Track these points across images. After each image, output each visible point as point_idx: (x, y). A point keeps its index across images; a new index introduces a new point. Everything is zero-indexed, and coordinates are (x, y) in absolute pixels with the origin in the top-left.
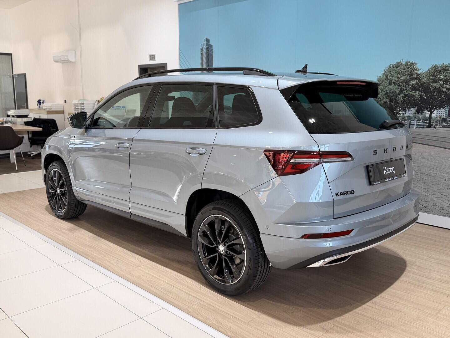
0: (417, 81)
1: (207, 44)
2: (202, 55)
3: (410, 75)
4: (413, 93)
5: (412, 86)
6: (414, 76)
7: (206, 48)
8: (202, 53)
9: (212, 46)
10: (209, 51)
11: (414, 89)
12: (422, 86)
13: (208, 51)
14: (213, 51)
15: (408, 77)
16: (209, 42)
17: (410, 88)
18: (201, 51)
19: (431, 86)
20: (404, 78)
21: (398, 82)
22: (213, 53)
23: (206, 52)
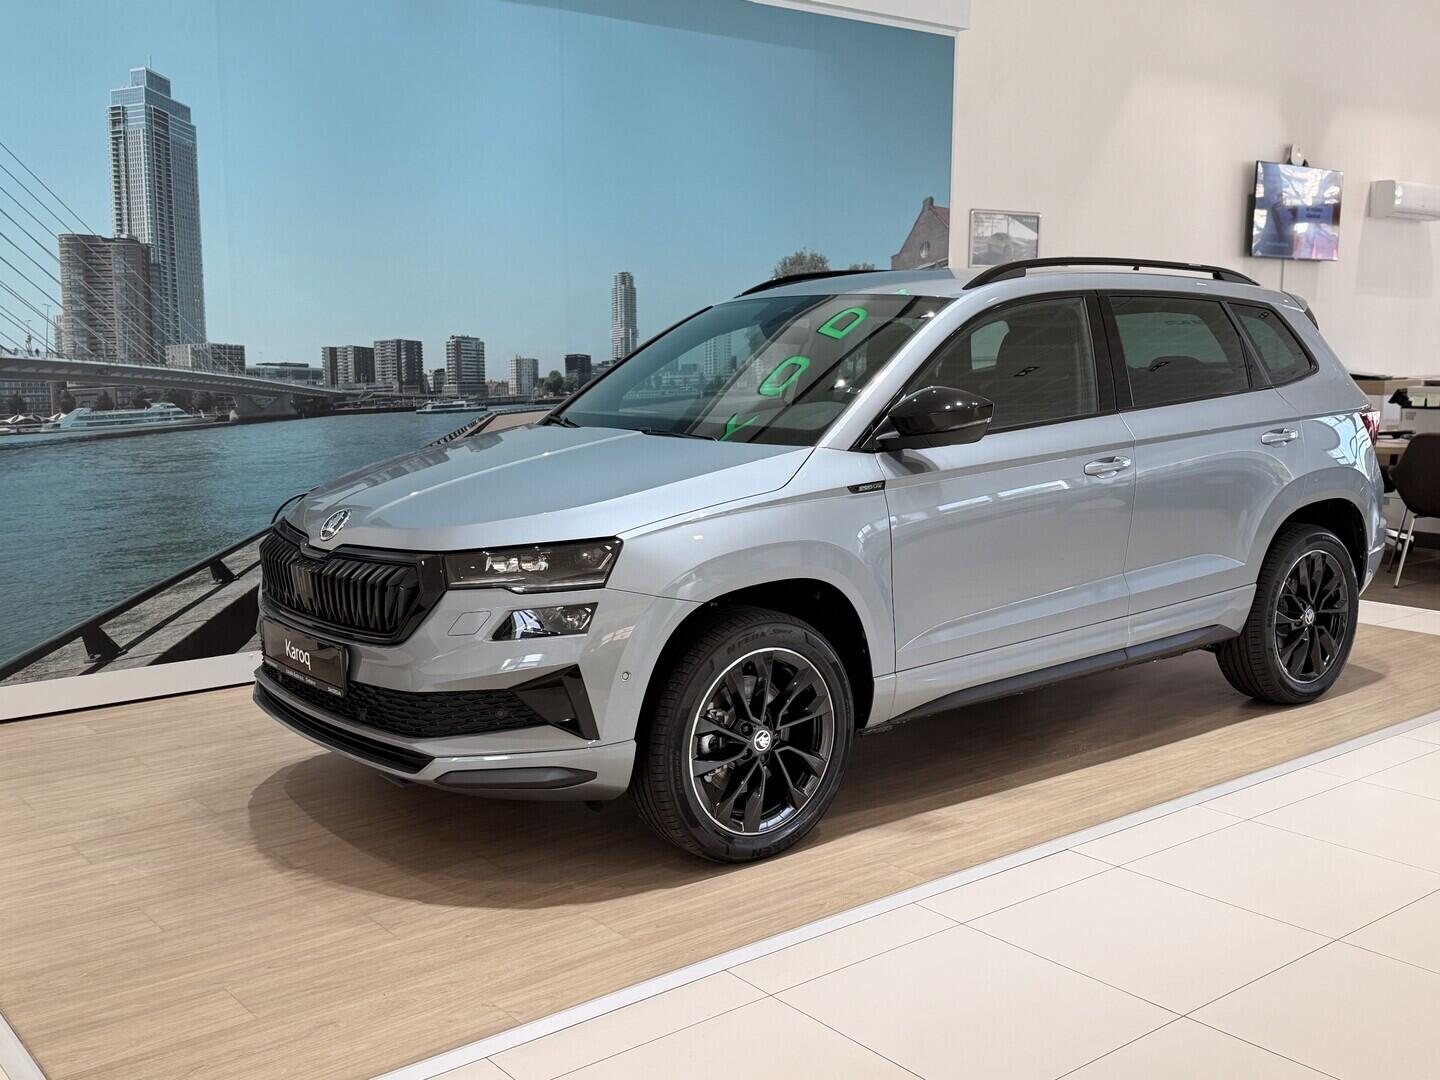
2: (119, 140)
7: (148, 114)
9: (188, 110)
10: (166, 128)
13: (162, 131)
14: (194, 134)
16: (169, 93)
18: (114, 123)
22: (194, 139)
23: (149, 130)
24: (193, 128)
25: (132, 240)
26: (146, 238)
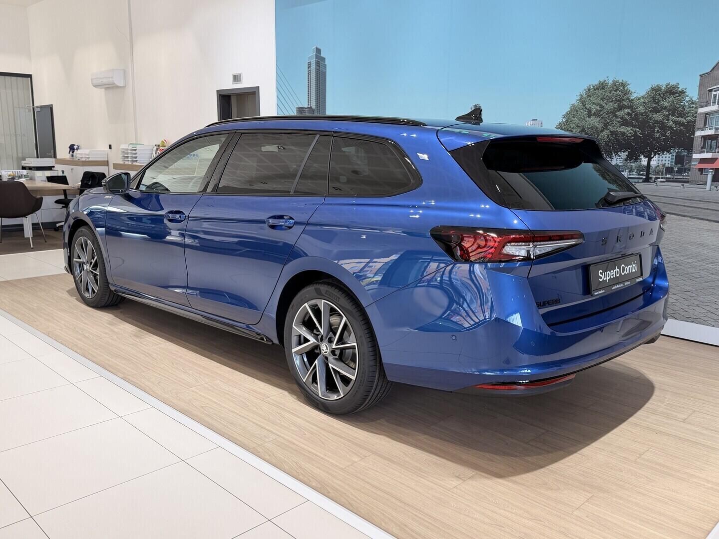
0: (630, 111)
1: (317, 57)
2: (309, 73)
3: (618, 101)
4: (623, 129)
5: (621, 118)
6: (624, 103)
7: (316, 63)
8: (309, 69)
9: (325, 59)
10: (320, 67)
11: (625, 123)
12: (636, 118)
13: (318, 68)
14: (326, 67)
15: (616, 105)
16: (320, 54)
17: (618, 122)
18: (309, 67)
19: (650, 118)
20: (610, 106)
21: (601, 113)
22: (326, 69)
23: (316, 69)
24: (326, 65)
25: (311, 108)
26: (314, 107)
